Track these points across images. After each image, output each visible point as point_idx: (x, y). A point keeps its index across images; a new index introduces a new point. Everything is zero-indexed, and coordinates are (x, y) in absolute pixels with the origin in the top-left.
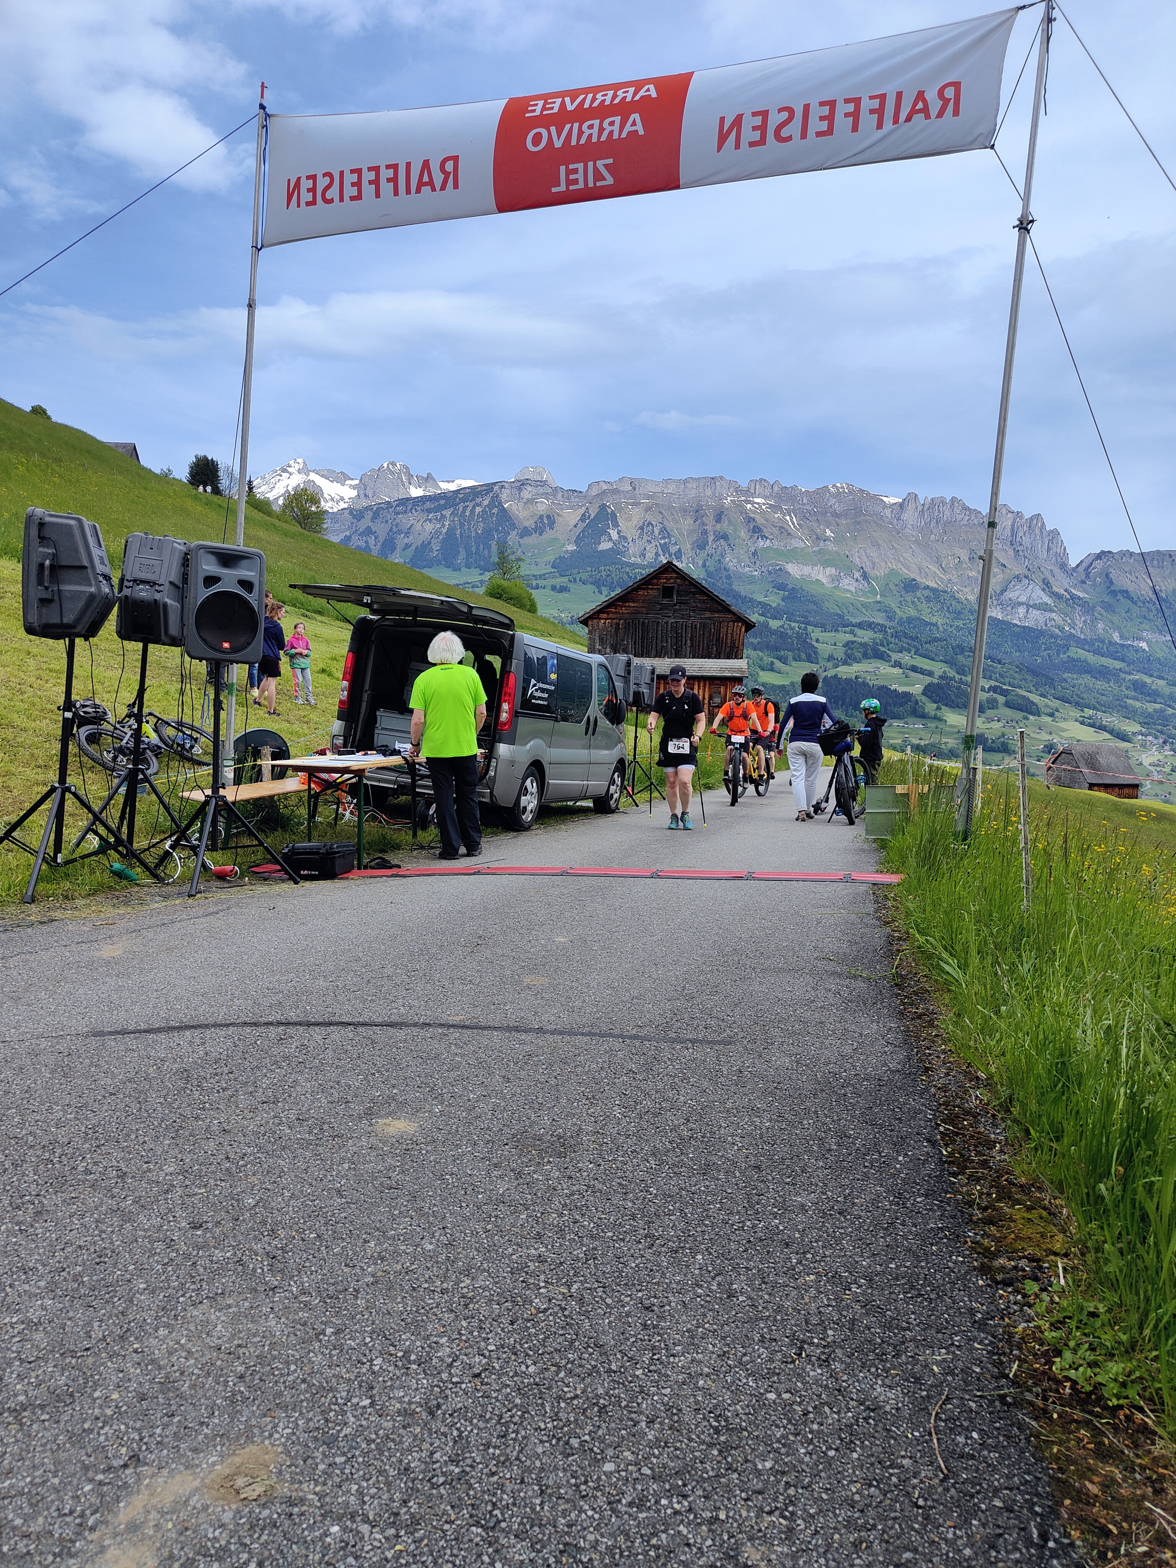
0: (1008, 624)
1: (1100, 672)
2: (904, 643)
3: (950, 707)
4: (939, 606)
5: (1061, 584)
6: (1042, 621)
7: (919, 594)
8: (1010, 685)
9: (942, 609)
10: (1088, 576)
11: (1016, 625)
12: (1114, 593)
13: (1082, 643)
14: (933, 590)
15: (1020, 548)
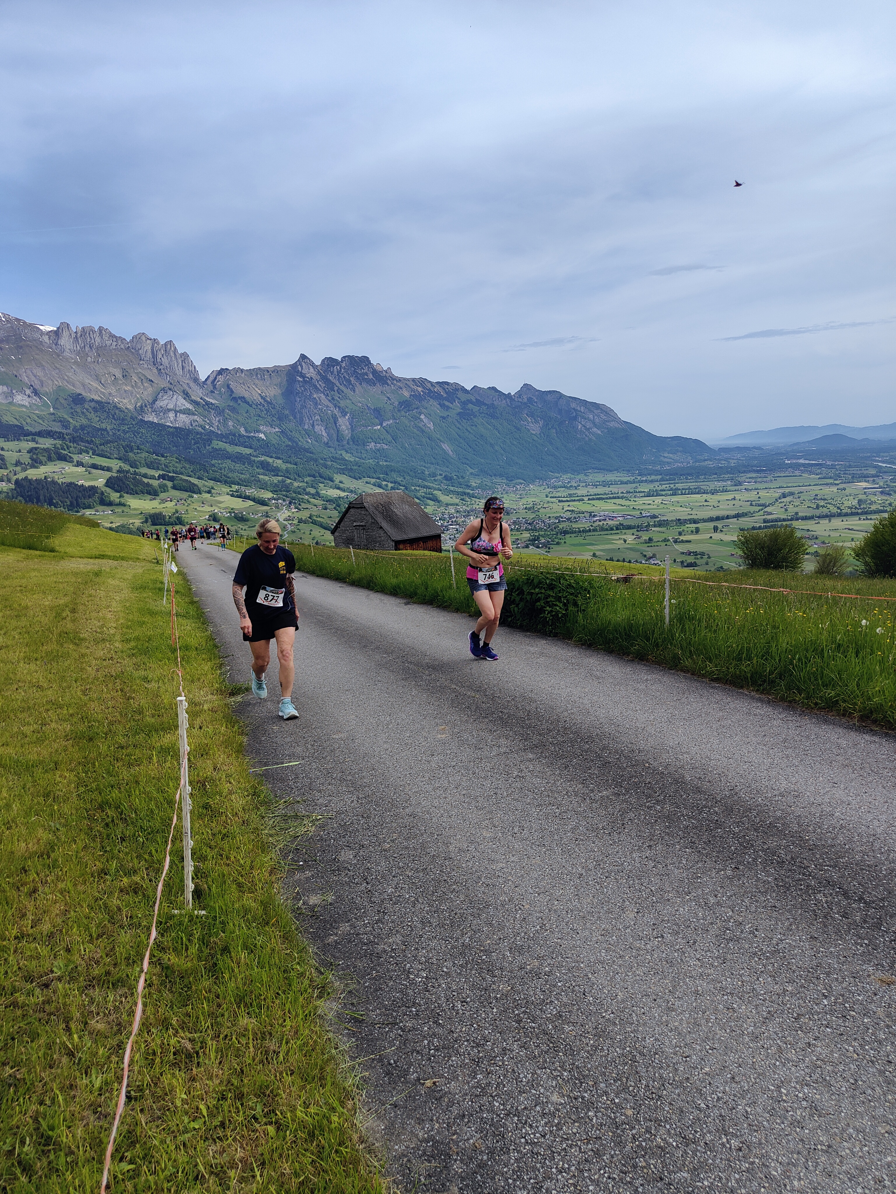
0: (163, 426)
1: (237, 457)
2: (82, 446)
3: (131, 494)
4: (105, 414)
5: (197, 394)
6: (187, 421)
7: (86, 406)
8: (174, 472)
9: (108, 417)
10: (214, 387)
11: (169, 426)
12: (235, 399)
13: (220, 437)
14: (97, 402)
15: (161, 367)
